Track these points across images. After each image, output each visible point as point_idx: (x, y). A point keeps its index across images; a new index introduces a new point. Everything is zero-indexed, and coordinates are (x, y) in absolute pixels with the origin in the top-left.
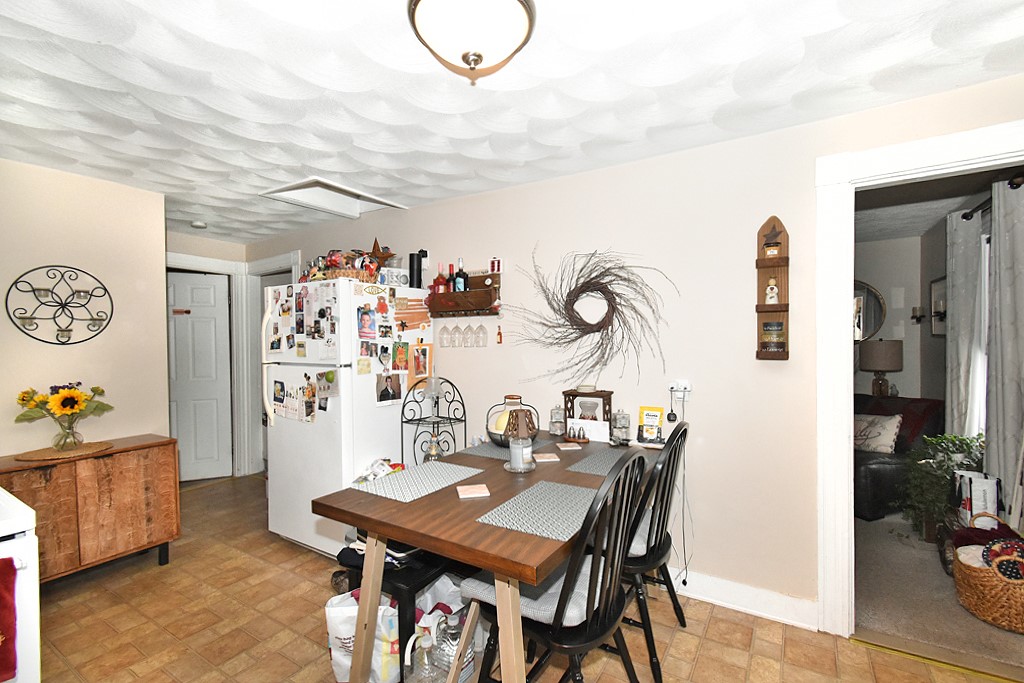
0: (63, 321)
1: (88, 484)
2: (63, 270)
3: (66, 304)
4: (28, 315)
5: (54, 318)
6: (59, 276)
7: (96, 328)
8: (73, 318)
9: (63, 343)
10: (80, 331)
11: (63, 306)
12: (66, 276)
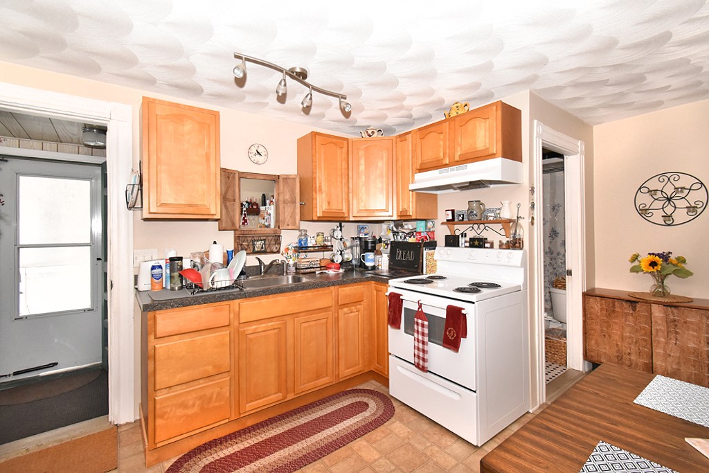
0: (669, 210)
1: (659, 322)
2: (669, 175)
3: (671, 198)
4: (647, 207)
5: (663, 208)
6: (666, 179)
7: (694, 213)
8: (675, 207)
9: (669, 225)
10: (680, 215)
11: (669, 199)
12: (671, 179)
